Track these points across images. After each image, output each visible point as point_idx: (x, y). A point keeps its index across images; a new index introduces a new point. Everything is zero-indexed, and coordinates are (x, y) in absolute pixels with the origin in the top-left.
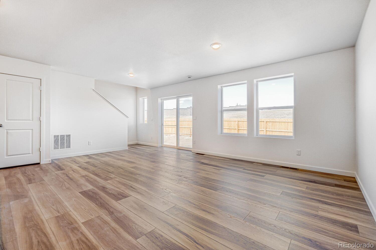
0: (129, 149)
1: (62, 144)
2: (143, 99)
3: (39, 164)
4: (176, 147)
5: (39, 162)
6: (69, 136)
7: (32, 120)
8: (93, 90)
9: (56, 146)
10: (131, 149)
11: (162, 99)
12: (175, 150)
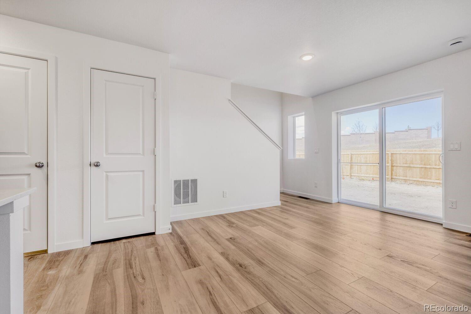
0: (282, 204)
1: (186, 195)
2: (294, 117)
3: (153, 234)
4: (378, 208)
5: (154, 232)
6: (195, 182)
7: (143, 154)
8: (229, 100)
9: (178, 199)
10: (286, 205)
11: (337, 113)
12: (377, 215)
